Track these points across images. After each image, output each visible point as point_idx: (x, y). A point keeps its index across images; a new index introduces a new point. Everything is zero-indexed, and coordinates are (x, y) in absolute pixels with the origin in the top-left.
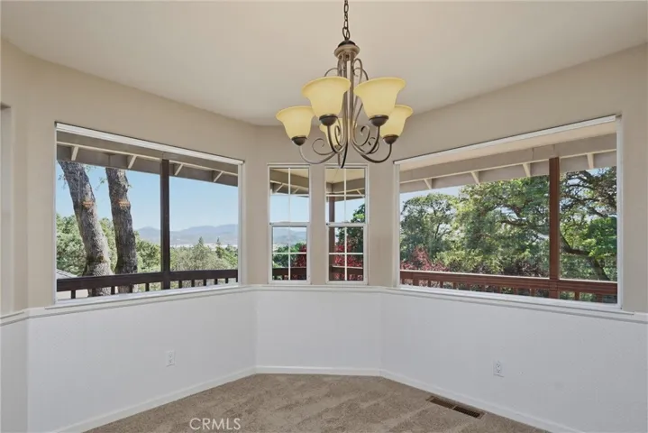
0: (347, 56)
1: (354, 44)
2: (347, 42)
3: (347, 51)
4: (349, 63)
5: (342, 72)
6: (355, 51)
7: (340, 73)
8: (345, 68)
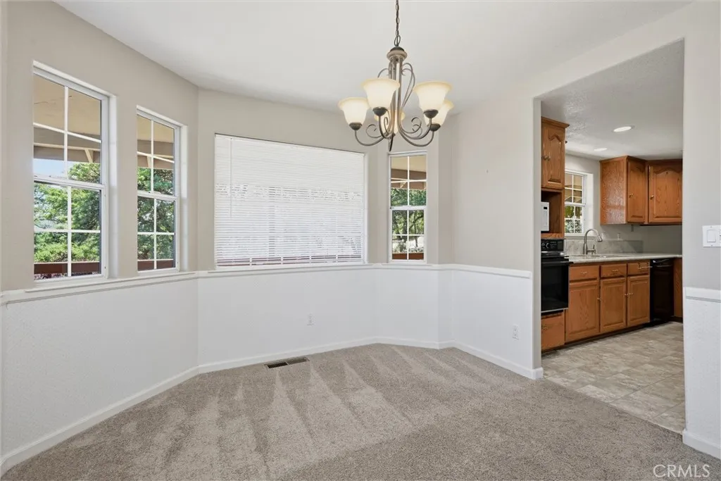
0: (397, 60)
1: (403, 50)
2: (397, 48)
3: (397, 55)
4: (398, 65)
5: (392, 73)
6: (405, 56)
7: (390, 72)
8: (395, 69)
